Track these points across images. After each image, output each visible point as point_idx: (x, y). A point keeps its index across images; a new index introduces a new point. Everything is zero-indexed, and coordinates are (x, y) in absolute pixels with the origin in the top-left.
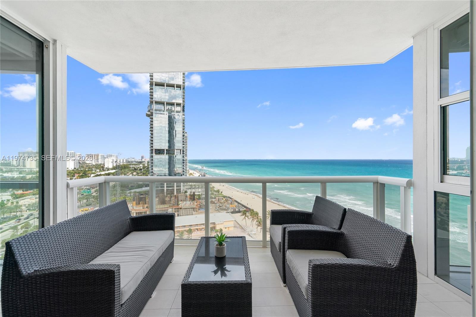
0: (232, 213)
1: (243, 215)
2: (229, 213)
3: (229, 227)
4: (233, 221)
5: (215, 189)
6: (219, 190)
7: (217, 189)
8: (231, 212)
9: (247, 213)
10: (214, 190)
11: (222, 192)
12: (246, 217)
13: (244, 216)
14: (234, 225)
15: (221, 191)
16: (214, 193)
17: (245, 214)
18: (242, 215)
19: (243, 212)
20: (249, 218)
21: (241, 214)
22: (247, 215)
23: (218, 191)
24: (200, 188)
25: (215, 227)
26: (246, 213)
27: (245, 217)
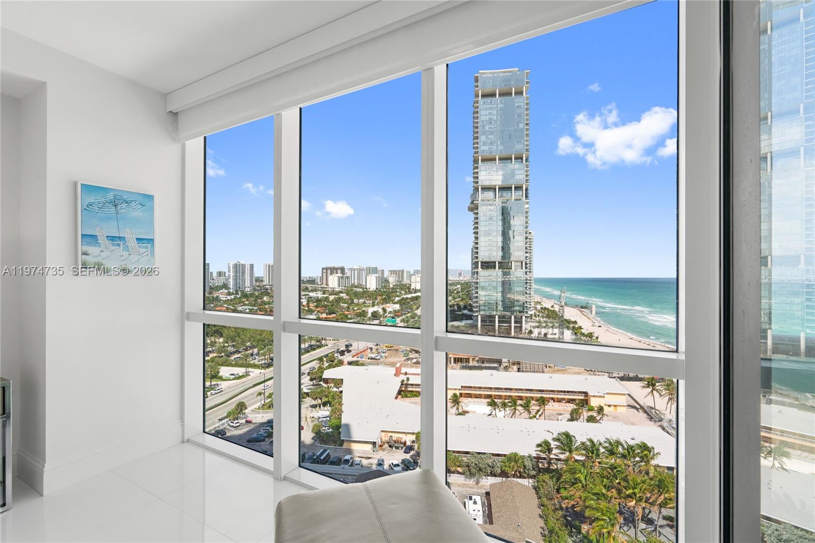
0: (622, 379)
1: (648, 387)
2: (615, 378)
3: (615, 406)
4: (625, 394)
5: (583, 331)
6: (591, 333)
7: (589, 332)
8: (618, 377)
9: (657, 384)
10: (581, 332)
11: (597, 338)
12: (655, 392)
13: (650, 389)
14: (627, 402)
15: (596, 335)
16: (582, 338)
17: (653, 385)
18: (644, 387)
19: (649, 382)
20: (662, 394)
21: (643, 385)
22: (657, 388)
23: (590, 335)
24: (556, 328)
25: (587, 400)
26: (655, 385)
27: (652, 391)
